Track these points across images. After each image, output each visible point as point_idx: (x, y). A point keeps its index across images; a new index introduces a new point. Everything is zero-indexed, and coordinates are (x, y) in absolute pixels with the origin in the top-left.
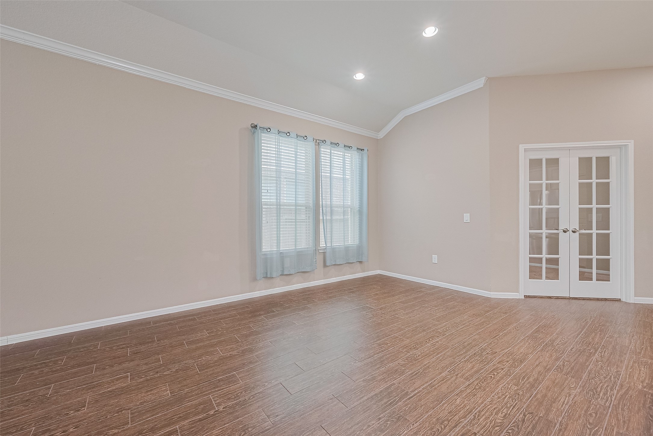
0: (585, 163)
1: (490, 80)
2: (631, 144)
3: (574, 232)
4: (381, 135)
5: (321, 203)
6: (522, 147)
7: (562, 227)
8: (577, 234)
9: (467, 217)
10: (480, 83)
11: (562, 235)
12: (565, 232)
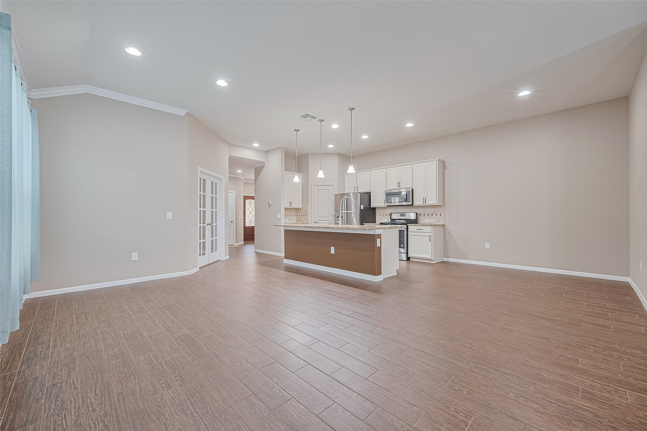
1: (188, 114)
2: (224, 179)
3: (210, 225)
6: (199, 169)
7: (207, 222)
9: (169, 215)
11: (207, 226)
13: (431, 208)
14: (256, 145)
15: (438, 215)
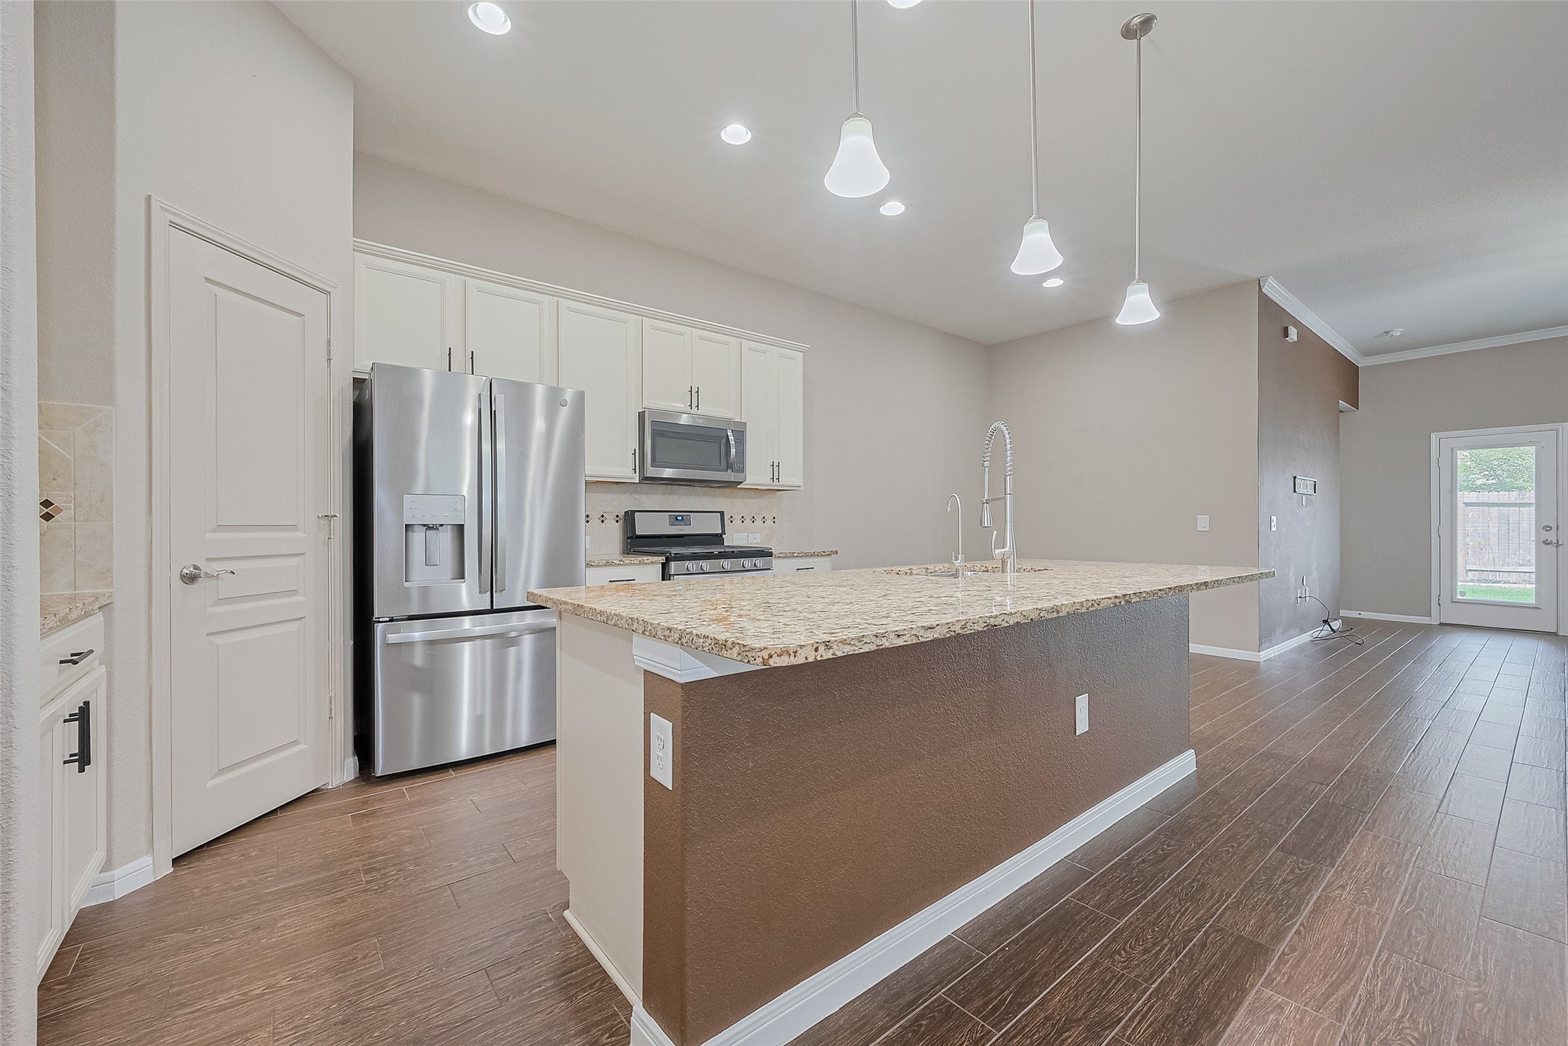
13: (752, 498)
15: (770, 522)
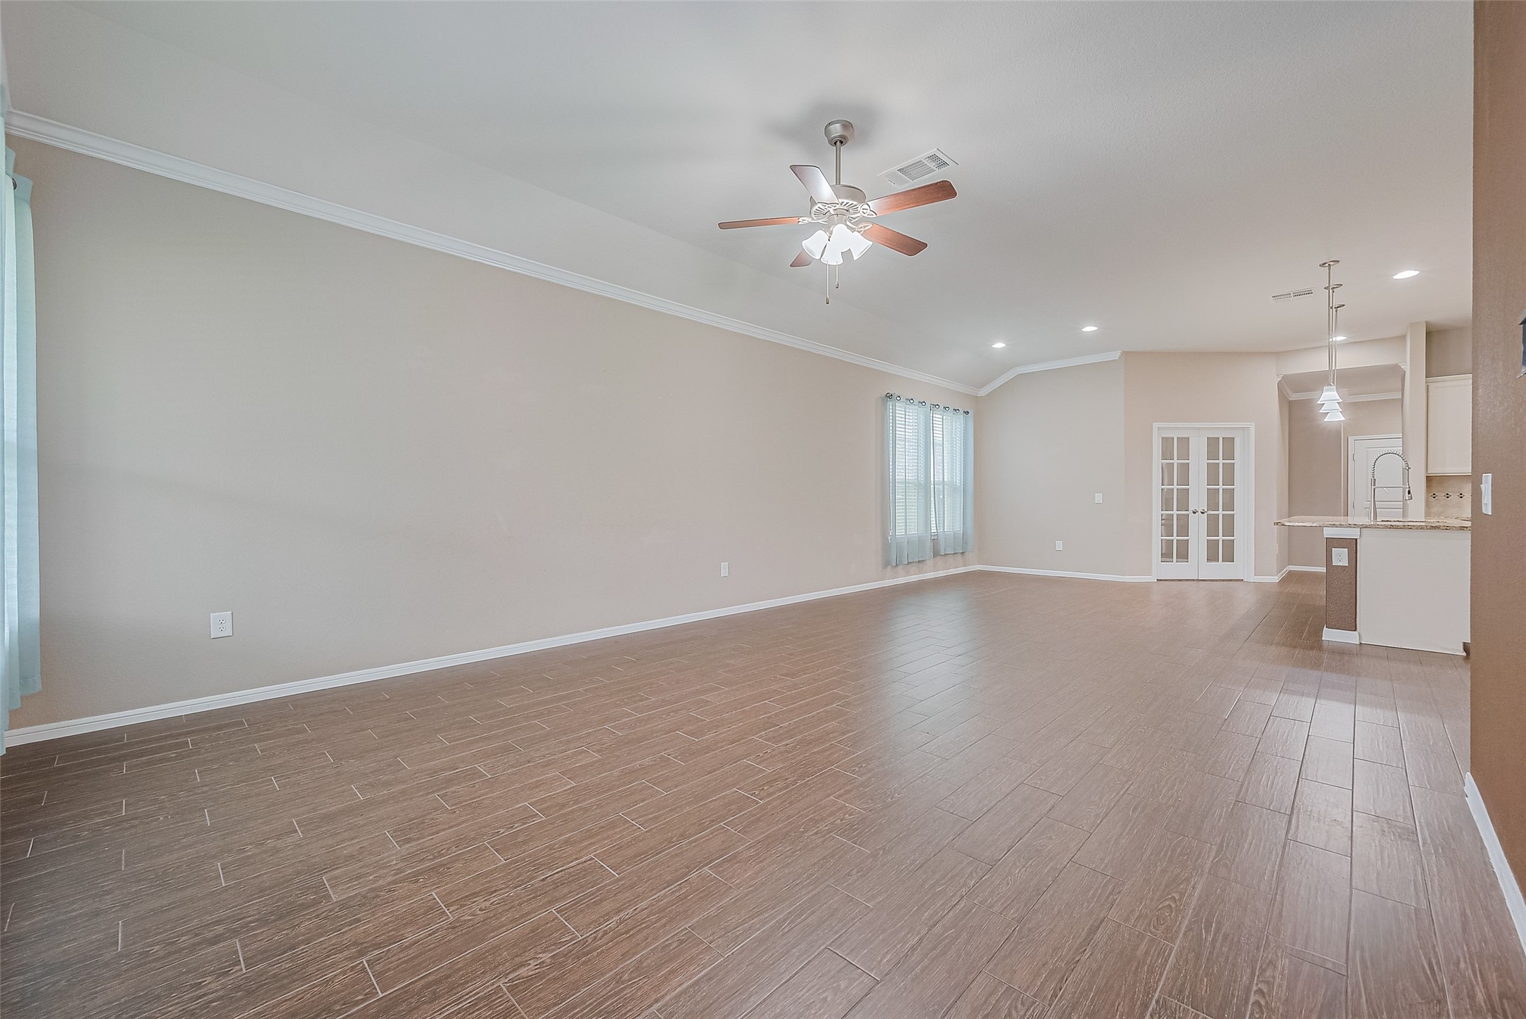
0: (1212, 442)
1: (1126, 354)
2: (1252, 426)
3: (1202, 513)
4: (983, 392)
5: (932, 479)
6: (1156, 425)
7: (1191, 508)
8: (1206, 514)
9: (1099, 498)
10: (1115, 355)
11: (1191, 515)
12: (1194, 513)
14: (1340, 338)
